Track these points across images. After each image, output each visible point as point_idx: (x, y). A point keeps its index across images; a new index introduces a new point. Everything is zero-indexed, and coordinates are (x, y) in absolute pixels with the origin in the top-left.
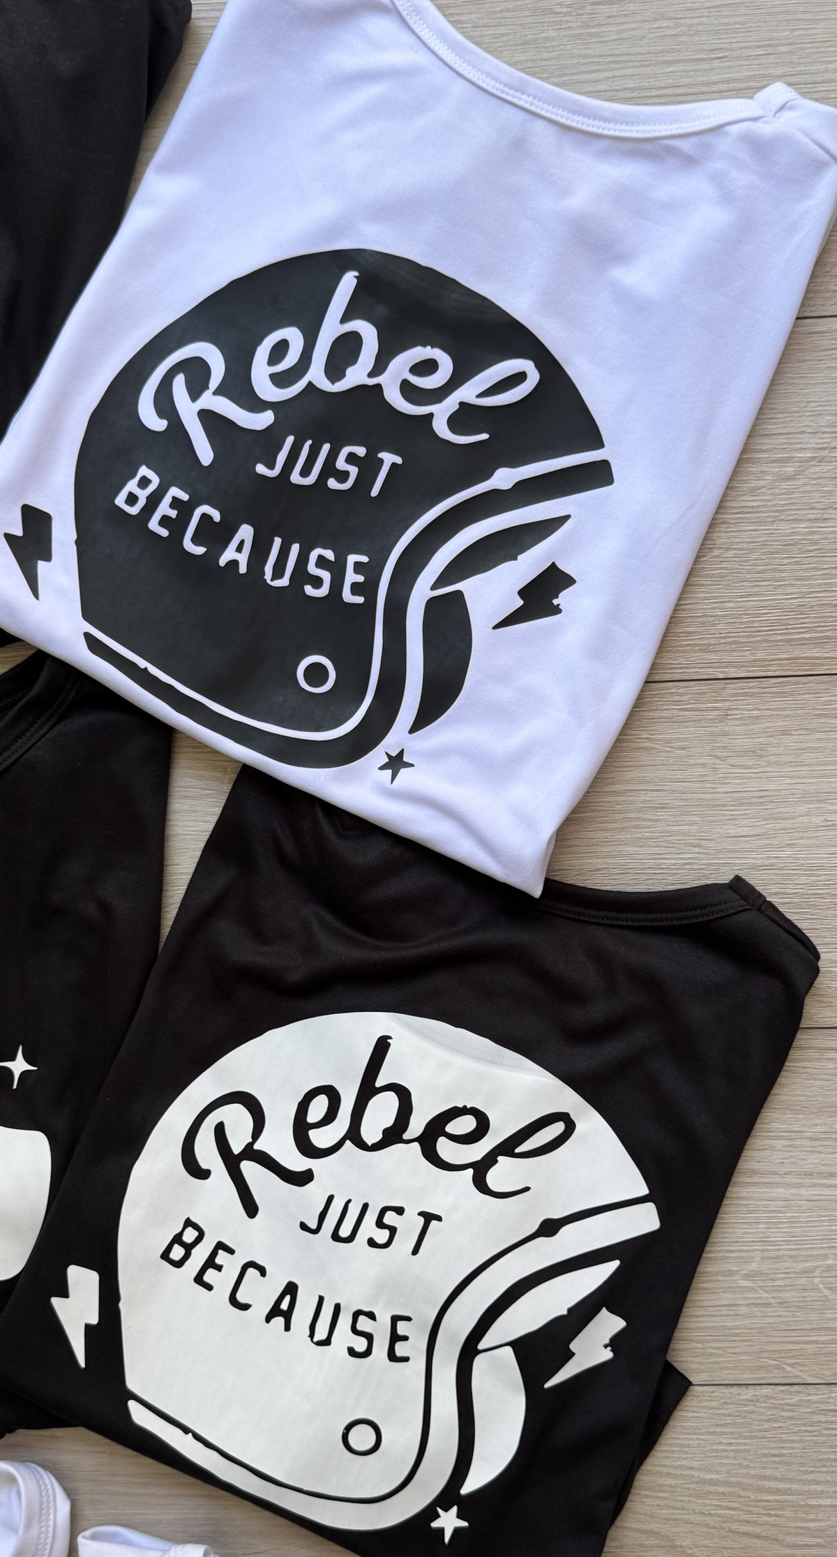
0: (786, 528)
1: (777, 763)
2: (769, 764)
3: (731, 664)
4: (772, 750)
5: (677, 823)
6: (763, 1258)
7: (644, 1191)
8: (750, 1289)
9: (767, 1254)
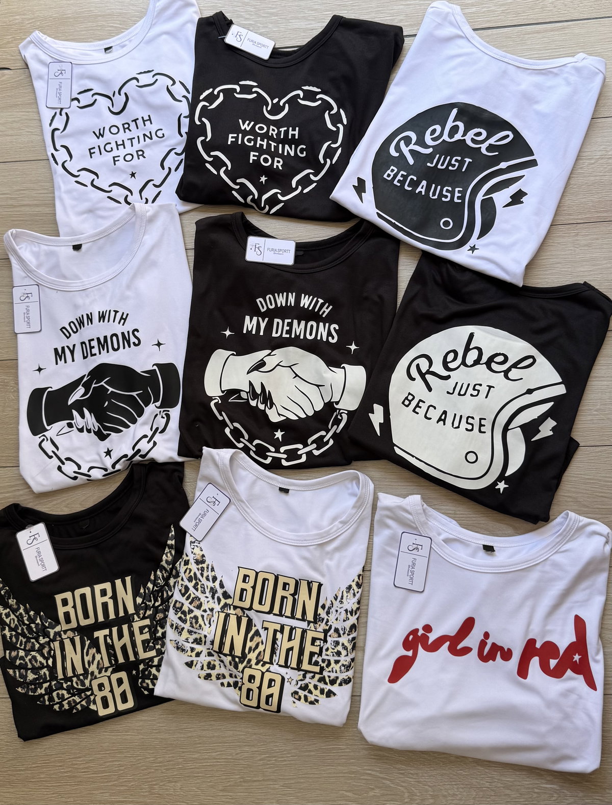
0: (592, 178)
1: (595, 248)
2: (593, 249)
3: (577, 219)
4: (594, 245)
5: (564, 268)
6: (601, 404)
7: (561, 380)
8: (597, 415)
9: (602, 403)
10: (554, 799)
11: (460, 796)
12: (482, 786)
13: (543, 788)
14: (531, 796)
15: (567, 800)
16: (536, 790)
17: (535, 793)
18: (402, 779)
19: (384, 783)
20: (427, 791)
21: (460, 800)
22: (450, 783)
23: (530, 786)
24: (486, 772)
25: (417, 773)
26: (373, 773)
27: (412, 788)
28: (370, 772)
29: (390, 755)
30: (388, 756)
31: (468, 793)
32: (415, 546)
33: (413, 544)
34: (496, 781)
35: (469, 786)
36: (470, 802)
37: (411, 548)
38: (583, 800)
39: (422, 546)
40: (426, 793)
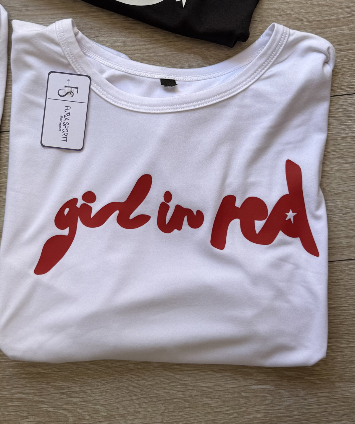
10: (267, 402)
11: (143, 413)
12: (173, 397)
13: (253, 391)
14: (237, 402)
15: (284, 401)
16: (244, 394)
17: (243, 397)
18: (64, 401)
19: (40, 408)
20: (99, 412)
21: (144, 418)
22: (130, 399)
23: (236, 390)
24: (177, 379)
25: (84, 391)
26: (24, 396)
27: (78, 410)
28: (20, 396)
29: (46, 371)
30: (44, 373)
31: (155, 409)
32: (68, 90)
33: (65, 86)
34: (191, 388)
35: (155, 399)
36: (157, 419)
37: (62, 93)
38: (306, 399)
39: (78, 88)
40: (98, 415)
